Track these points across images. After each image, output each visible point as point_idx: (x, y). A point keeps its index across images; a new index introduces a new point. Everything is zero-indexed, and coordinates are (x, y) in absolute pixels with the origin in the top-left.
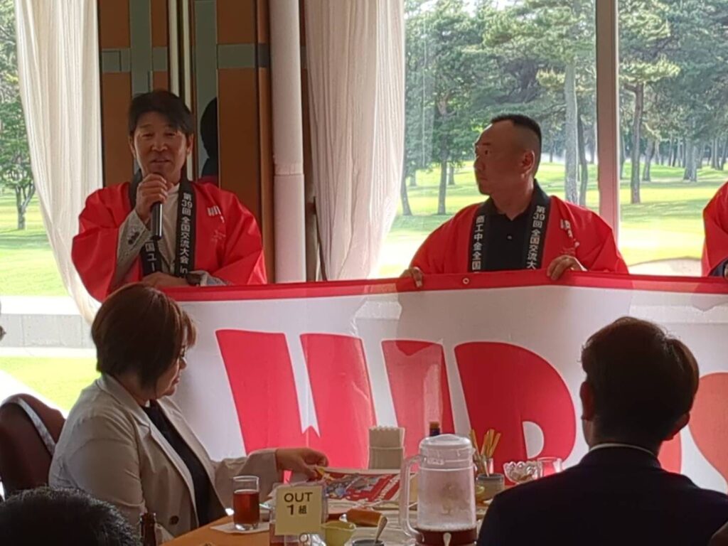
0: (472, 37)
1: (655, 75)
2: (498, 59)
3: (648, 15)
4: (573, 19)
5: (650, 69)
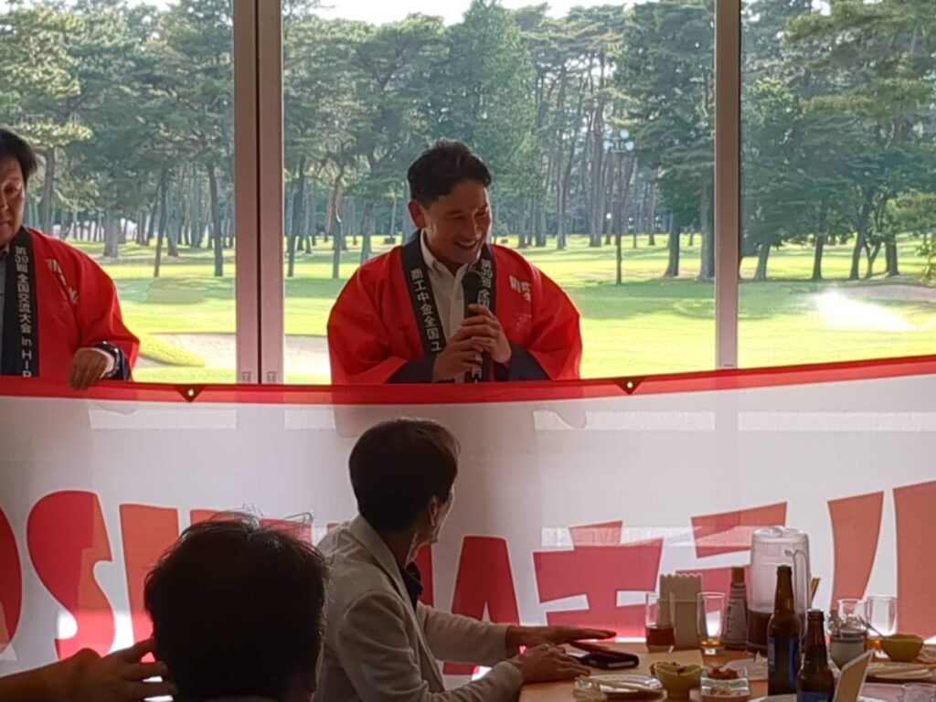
3: (55, 69)
5: (57, 131)
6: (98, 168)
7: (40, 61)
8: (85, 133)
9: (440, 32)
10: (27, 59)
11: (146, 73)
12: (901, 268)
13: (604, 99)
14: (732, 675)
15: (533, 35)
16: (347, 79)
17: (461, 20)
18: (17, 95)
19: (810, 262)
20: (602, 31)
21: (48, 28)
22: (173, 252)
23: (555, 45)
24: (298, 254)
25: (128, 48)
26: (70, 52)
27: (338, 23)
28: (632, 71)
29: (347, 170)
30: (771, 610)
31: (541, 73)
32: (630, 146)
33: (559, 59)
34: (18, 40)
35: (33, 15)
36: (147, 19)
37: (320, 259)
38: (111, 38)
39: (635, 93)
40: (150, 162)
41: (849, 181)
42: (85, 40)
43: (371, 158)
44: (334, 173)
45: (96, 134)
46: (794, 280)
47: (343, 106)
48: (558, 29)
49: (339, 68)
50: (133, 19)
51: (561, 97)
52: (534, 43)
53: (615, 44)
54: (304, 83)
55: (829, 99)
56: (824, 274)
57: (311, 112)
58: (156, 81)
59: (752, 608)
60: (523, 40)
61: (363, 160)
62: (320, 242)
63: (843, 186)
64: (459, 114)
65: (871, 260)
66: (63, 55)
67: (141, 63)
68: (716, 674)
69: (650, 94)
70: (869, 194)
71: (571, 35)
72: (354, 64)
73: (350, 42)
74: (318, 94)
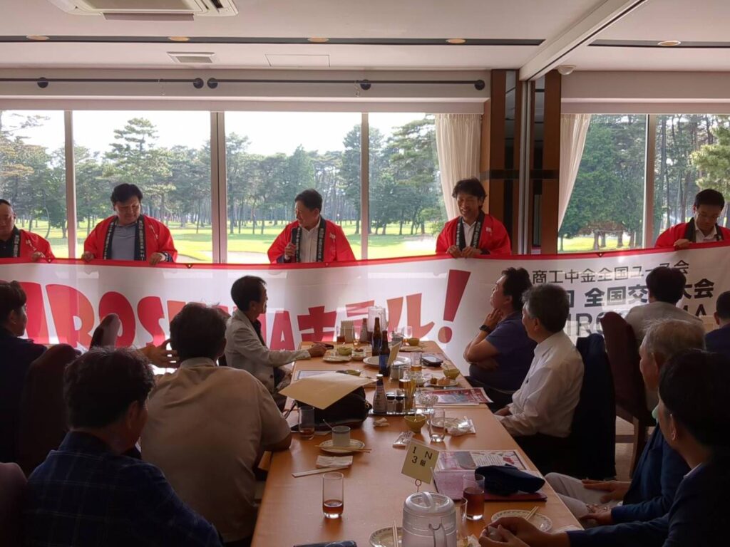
0: (99, 173)
1: (167, 189)
2: (110, 182)
3: (164, 168)
4: (136, 168)
5: (165, 187)
6: (178, 199)
7: (159, 166)
8: (174, 188)
9: (286, 158)
10: (155, 164)
11: (193, 170)
12: (426, 231)
13: (337, 179)
14: (362, 351)
15: (315, 160)
16: (257, 173)
17: (292, 155)
18: (152, 176)
19: (399, 229)
20: (336, 158)
21: (162, 155)
22: (202, 225)
23: (321, 163)
24: (242, 226)
25: (188, 162)
26: (169, 163)
27: (254, 155)
28: (344, 170)
29: (257, 201)
30: (373, 331)
31: (317, 171)
32: (344, 194)
33: (322, 167)
34: (152, 159)
35: (157, 151)
36: (194, 153)
37: (248, 228)
38: (182, 158)
39: (345, 178)
40: (195, 198)
41: (410, 204)
42: (174, 159)
43: (264, 197)
44: (253, 201)
45: (177, 188)
46: (394, 235)
47: (256, 181)
48: (322, 158)
49: (254, 169)
50: (190, 153)
51: (323, 179)
52: (315, 162)
53: (339, 162)
54: (242, 174)
55: (404, 181)
56: (403, 233)
57: (245, 183)
58: (196, 172)
59: (369, 330)
60: (311, 161)
61: (262, 197)
62: (249, 223)
63: (409, 206)
64: (292, 184)
65: (417, 229)
66: (166, 164)
67: (192, 166)
68: (357, 350)
69: (350, 178)
70: (416, 209)
71: (327, 160)
72: (259, 168)
73: (257, 161)
74: (248, 177)
